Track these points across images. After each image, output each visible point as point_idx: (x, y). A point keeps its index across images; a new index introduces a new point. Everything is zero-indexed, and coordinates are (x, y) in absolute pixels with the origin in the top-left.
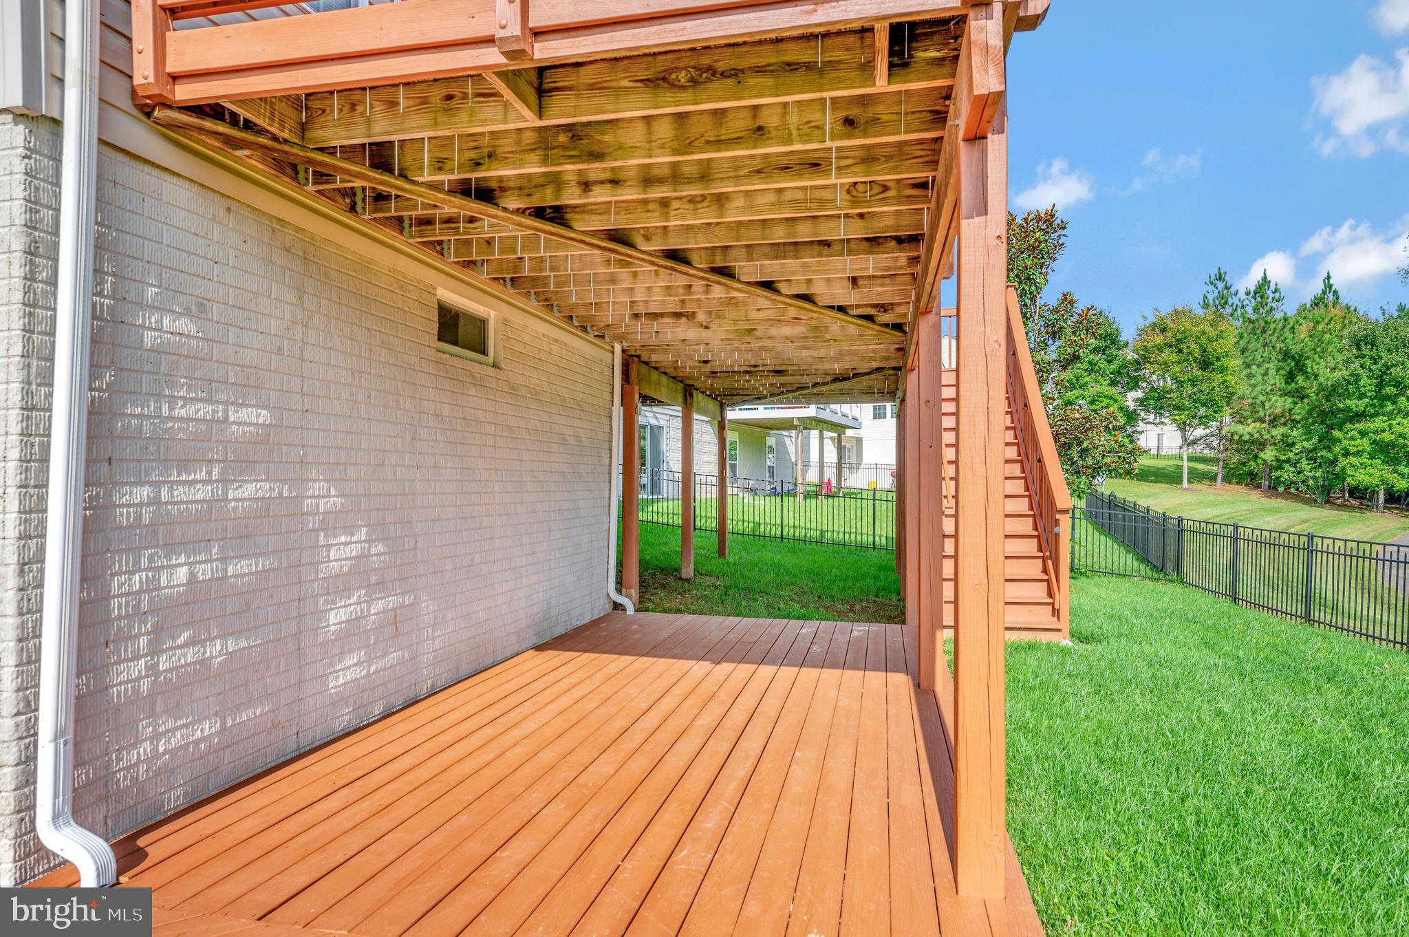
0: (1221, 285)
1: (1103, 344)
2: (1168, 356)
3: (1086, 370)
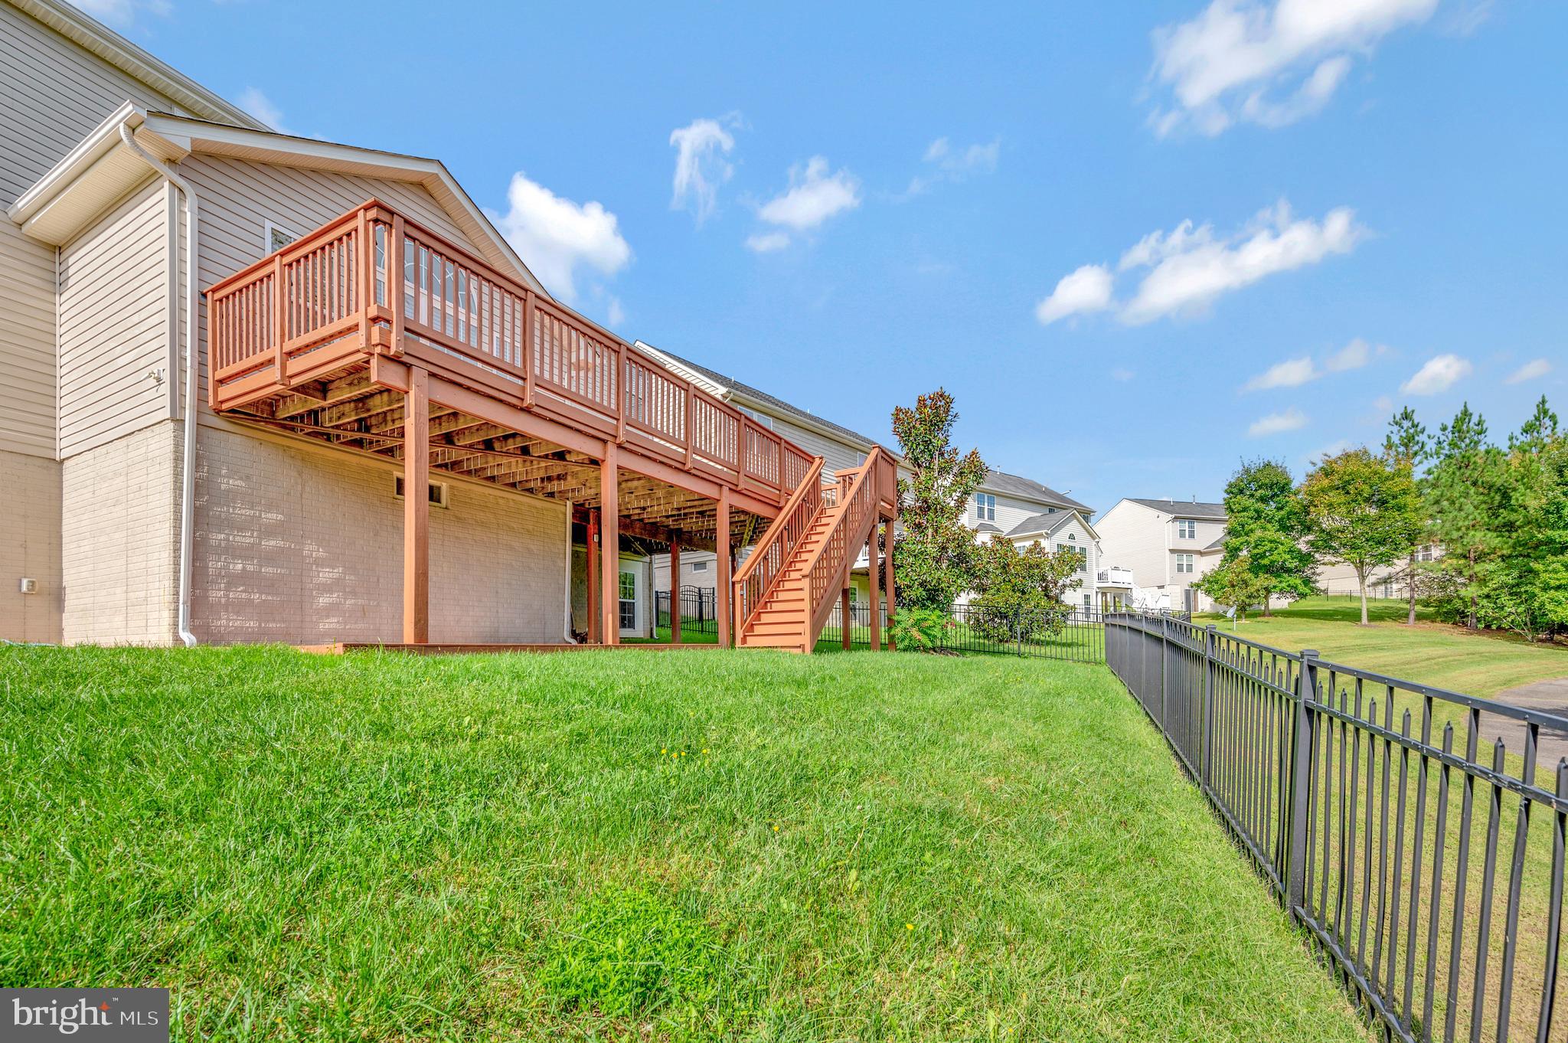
0: (1406, 424)
1: (1270, 493)
2: (1335, 497)
3: (1252, 518)
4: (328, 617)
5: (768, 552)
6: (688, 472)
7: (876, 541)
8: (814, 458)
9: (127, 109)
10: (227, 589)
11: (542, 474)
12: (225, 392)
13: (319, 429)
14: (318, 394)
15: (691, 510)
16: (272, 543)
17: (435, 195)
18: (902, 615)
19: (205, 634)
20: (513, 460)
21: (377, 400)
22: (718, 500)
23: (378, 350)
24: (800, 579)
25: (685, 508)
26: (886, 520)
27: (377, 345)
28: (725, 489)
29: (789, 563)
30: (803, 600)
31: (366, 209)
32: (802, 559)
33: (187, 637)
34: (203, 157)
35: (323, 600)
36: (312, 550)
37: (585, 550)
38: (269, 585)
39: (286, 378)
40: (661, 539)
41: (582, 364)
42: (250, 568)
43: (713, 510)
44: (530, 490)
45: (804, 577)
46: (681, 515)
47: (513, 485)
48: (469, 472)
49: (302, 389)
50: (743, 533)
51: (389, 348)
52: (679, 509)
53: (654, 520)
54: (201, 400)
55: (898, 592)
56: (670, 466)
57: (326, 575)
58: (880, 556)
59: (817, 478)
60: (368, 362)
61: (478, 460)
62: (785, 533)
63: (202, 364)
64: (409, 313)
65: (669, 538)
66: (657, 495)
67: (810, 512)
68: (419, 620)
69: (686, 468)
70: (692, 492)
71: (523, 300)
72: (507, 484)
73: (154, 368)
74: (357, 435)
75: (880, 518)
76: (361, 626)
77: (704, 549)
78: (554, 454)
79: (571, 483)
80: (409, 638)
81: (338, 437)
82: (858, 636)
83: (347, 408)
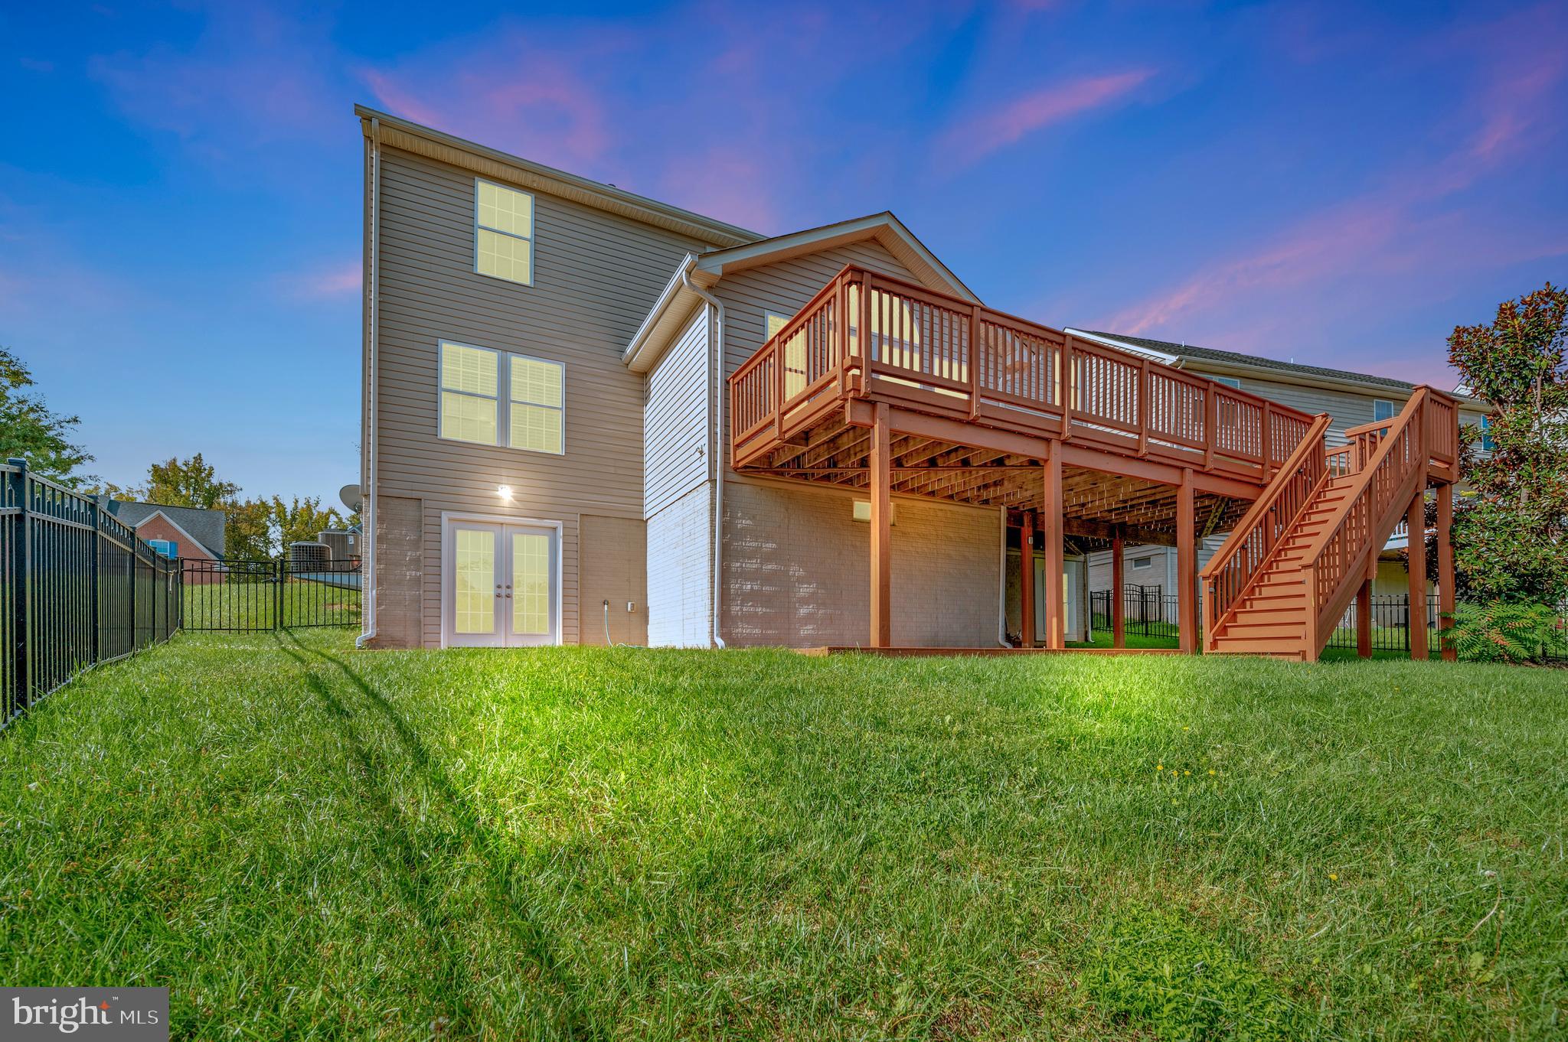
4: (806, 625)
5: (1246, 541)
6: (1141, 459)
7: (1421, 514)
8: (1313, 418)
9: (688, 259)
10: (742, 605)
11: (980, 483)
12: (742, 453)
13: (800, 471)
14: (803, 442)
15: (1141, 501)
16: (770, 567)
17: (885, 244)
18: (1466, 611)
19: (731, 640)
20: (953, 473)
21: (845, 438)
22: (1178, 486)
23: (851, 395)
24: (1299, 570)
25: (1132, 500)
26: (1439, 484)
27: (850, 391)
28: (1189, 472)
29: (1274, 552)
30: (1304, 595)
31: (842, 275)
32: (1297, 545)
33: (720, 642)
34: (732, 275)
35: (803, 611)
36: (796, 571)
37: (1019, 554)
38: (766, 600)
39: (782, 433)
40: (1102, 536)
41: (1017, 366)
42: (756, 587)
43: (1171, 497)
44: (966, 500)
45: (1305, 567)
46: (1127, 507)
47: (951, 497)
48: (913, 490)
49: (792, 440)
50: (1207, 521)
51: (859, 390)
52: (1125, 501)
53: (1093, 516)
54: (726, 462)
55: (1461, 581)
56: (1120, 455)
57: (805, 590)
58: (1426, 532)
59: (1319, 443)
60: (843, 407)
61: (922, 478)
62: (1272, 516)
63: (726, 435)
64: (875, 358)
65: (1111, 534)
66: (1101, 489)
67: (1308, 487)
68: (883, 627)
69: (1140, 455)
70: (1145, 480)
71: (969, 316)
72: (945, 497)
73: (699, 445)
74: (827, 471)
75: (1429, 482)
76: (828, 631)
77: (1154, 543)
78: (993, 462)
79: (1008, 487)
80: (875, 641)
81: (813, 474)
82: (1381, 639)
83: (822, 449)
